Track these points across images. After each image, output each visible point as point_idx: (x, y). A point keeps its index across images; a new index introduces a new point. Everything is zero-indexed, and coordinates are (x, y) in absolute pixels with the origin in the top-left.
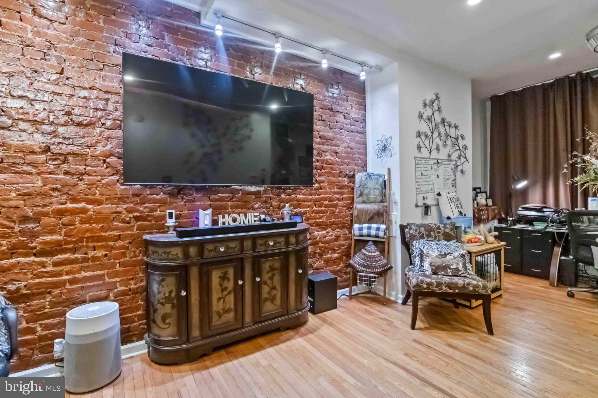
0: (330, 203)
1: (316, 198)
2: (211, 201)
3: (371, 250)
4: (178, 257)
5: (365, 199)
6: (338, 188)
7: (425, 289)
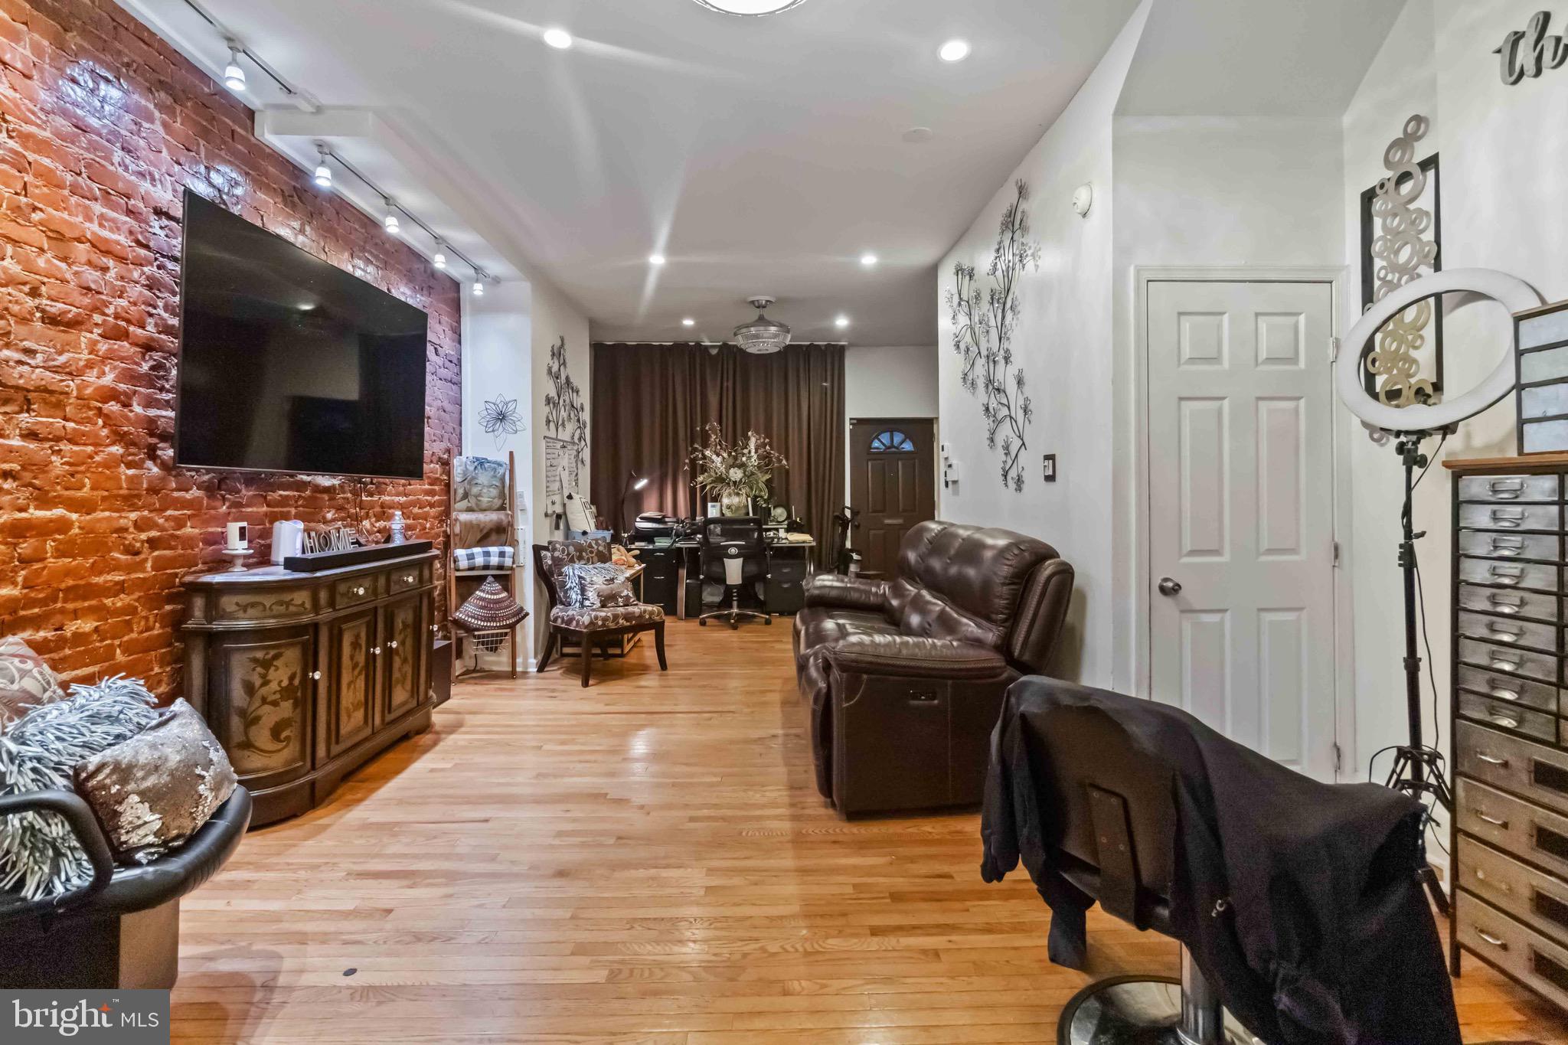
0: (420, 511)
1: (405, 502)
2: (268, 506)
3: (489, 591)
4: (305, 609)
5: (472, 502)
6: (430, 484)
7: (600, 627)
